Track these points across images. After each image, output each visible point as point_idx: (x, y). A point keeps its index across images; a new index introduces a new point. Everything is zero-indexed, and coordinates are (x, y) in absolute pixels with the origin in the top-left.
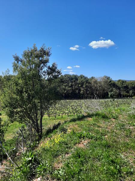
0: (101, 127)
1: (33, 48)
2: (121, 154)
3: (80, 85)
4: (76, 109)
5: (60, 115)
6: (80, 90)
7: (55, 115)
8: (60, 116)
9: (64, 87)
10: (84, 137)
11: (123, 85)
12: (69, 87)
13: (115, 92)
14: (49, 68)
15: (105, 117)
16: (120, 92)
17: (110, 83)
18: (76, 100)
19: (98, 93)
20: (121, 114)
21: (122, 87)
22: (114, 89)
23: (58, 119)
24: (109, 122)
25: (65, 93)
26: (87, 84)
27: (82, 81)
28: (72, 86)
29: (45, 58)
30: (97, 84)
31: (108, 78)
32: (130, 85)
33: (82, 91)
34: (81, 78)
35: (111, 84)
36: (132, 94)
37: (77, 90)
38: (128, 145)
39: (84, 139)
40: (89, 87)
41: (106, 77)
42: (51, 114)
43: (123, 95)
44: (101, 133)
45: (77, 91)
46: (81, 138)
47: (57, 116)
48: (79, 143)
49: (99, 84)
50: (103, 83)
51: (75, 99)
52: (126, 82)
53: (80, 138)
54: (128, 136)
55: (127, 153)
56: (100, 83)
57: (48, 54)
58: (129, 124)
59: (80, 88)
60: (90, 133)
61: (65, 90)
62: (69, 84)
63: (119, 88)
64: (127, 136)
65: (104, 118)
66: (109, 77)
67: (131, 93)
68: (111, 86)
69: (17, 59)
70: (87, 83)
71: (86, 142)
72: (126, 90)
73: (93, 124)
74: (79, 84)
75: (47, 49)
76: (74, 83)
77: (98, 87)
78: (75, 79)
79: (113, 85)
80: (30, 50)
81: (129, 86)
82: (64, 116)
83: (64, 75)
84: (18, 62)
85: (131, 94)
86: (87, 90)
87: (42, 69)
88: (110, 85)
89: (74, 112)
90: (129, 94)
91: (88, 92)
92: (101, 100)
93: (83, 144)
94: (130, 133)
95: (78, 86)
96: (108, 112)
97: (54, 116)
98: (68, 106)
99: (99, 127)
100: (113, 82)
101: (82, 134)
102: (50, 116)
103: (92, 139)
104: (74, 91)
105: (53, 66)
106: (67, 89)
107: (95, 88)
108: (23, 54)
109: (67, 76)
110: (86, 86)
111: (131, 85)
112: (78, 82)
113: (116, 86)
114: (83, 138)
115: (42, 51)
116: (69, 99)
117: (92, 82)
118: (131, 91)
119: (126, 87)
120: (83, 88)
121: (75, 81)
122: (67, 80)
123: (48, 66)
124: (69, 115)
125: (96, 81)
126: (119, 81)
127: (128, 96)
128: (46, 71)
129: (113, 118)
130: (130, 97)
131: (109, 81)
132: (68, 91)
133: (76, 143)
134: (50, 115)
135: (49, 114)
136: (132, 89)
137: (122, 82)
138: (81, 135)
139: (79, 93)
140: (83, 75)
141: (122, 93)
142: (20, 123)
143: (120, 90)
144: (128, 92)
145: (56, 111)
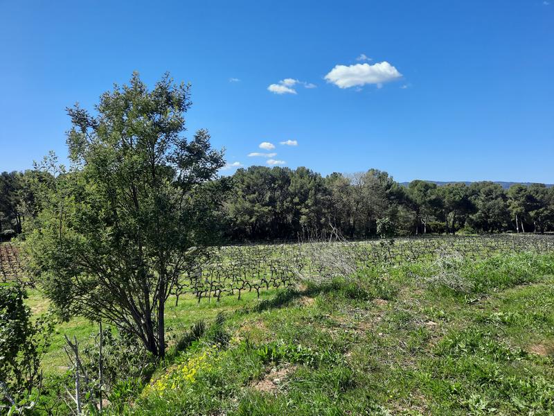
0: (339, 326)
1: (130, 86)
2: (383, 408)
3: (296, 200)
4: (286, 273)
5: (232, 294)
6: (298, 214)
7: (218, 291)
8: (233, 297)
9: (248, 205)
10: (279, 357)
11: (425, 195)
12: (263, 206)
13: (404, 217)
14: (183, 145)
15: (356, 295)
16: (417, 217)
17: (388, 191)
18: (285, 246)
19: (351, 222)
20: (408, 285)
21: (423, 203)
22: (400, 208)
23: (226, 304)
24: (366, 309)
25: (252, 223)
26: (319, 196)
27: (302, 187)
28: (272, 202)
29: (171, 115)
30: (348, 194)
31: (383, 176)
32: (447, 195)
33: (303, 217)
34: (301, 177)
35: (391, 193)
36: (454, 222)
37: (288, 213)
38: (412, 377)
39: (277, 364)
40: (324, 204)
41: (374, 172)
42: (206, 291)
43: (428, 227)
44: (335, 345)
45: (290, 218)
46: (270, 361)
47: (224, 297)
48: (261, 378)
49: (354, 195)
50: (366, 193)
51: (283, 243)
52: (435, 186)
53: (265, 363)
54: (414, 350)
55: (403, 402)
56: (358, 190)
57: (180, 105)
58: (426, 313)
59: (299, 207)
60: (300, 346)
61: (251, 213)
62: (263, 195)
63: (416, 207)
64: (412, 351)
65: (352, 297)
66: (385, 174)
67: (452, 220)
68: (392, 200)
69: (81, 119)
70: (319, 190)
71: (283, 373)
72: (436, 210)
73: (315, 317)
74: (295, 195)
75: (178, 88)
76: (278, 193)
77: (353, 203)
78: (282, 180)
79: (396, 196)
80: (121, 91)
81: (445, 200)
82: (245, 296)
83: (249, 168)
84: (84, 130)
85: (451, 222)
86: (319, 214)
87: (162, 150)
88: (388, 196)
89: (277, 281)
90: (445, 224)
91: (323, 219)
92: (361, 243)
93: (272, 380)
94: (424, 340)
95: (291, 201)
96: (369, 279)
97: (215, 296)
98: (261, 265)
99: (332, 325)
100: (395, 189)
101: (274, 351)
102: (200, 297)
103: (302, 363)
104: (279, 217)
105: (198, 140)
106: (257, 212)
107: (344, 205)
108: (98, 103)
109: (255, 172)
110: (316, 203)
111: (452, 195)
112: (291, 189)
113: (407, 199)
114: (274, 361)
115: (161, 95)
116: (266, 240)
117: (335, 190)
118: (451, 215)
119: (437, 203)
120: (307, 207)
121: (281, 187)
122: (257, 185)
123: (181, 138)
124: (262, 293)
125: (347, 185)
126: (416, 183)
127: (442, 231)
128: (175, 156)
129: (382, 298)
130: (449, 231)
131: (385, 184)
132: (262, 216)
133: (251, 379)
134: (203, 294)
135: (199, 289)
136: (454, 207)
137: (423, 189)
138: (270, 352)
139: (296, 222)
140: (307, 168)
141: (424, 221)
142: (95, 322)
143: (418, 213)
144: (442, 218)
145: (222, 279)
